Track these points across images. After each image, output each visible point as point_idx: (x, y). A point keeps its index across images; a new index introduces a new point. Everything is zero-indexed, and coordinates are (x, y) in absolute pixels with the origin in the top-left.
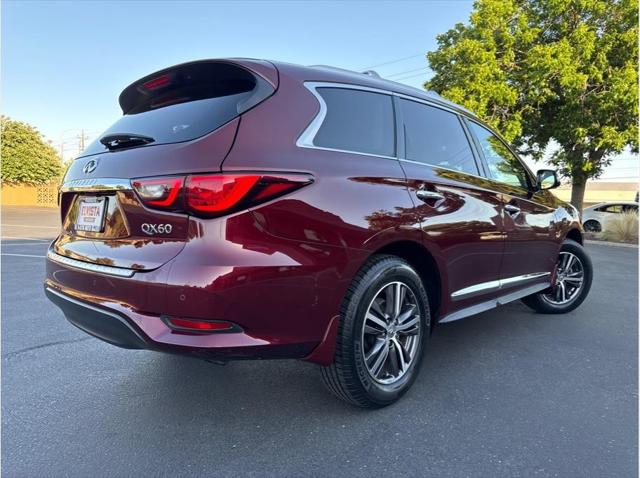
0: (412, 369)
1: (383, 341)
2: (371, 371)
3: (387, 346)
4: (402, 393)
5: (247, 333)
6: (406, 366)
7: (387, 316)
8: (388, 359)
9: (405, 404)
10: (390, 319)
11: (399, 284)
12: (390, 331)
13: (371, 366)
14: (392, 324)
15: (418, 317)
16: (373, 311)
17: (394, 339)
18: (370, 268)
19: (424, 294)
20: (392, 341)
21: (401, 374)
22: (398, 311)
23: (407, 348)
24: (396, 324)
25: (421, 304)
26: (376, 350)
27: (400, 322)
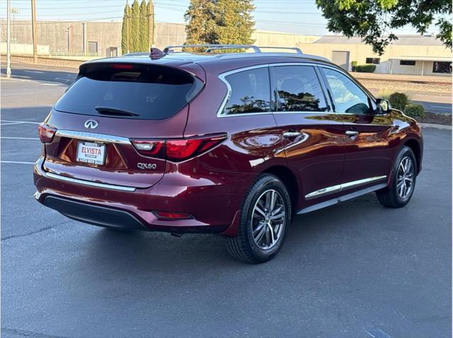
0: (278, 244)
1: (262, 224)
2: (256, 240)
3: (264, 227)
4: (272, 256)
5: (197, 220)
6: (274, 242)
7: (266, 210)
8: (265, 235)
9: (272, 263)
10: (267, 212)
11: (274, 191)
12: (267, 219)
13: (255, 237)
14: (268, 215)
15: (284, 213)
16: (258, 205)
17: (269, 224)
18: (258, 180)
19: (288, 199)
20: (267, 225)
21: (271, 246)
22: (272, 207)
23: (276, 231)
24: (271, 215)
25: (286, 205)
26: (259, 228)
27: (273, 214)
